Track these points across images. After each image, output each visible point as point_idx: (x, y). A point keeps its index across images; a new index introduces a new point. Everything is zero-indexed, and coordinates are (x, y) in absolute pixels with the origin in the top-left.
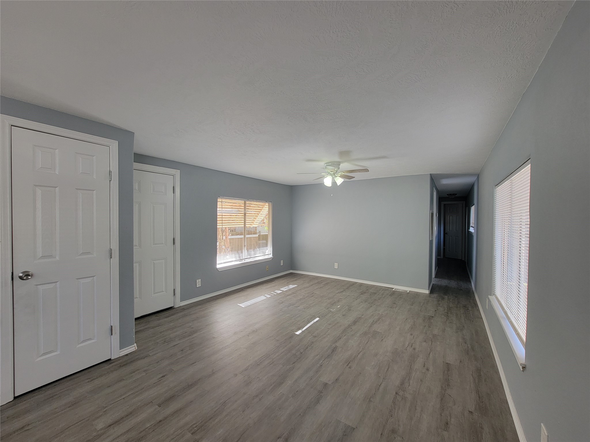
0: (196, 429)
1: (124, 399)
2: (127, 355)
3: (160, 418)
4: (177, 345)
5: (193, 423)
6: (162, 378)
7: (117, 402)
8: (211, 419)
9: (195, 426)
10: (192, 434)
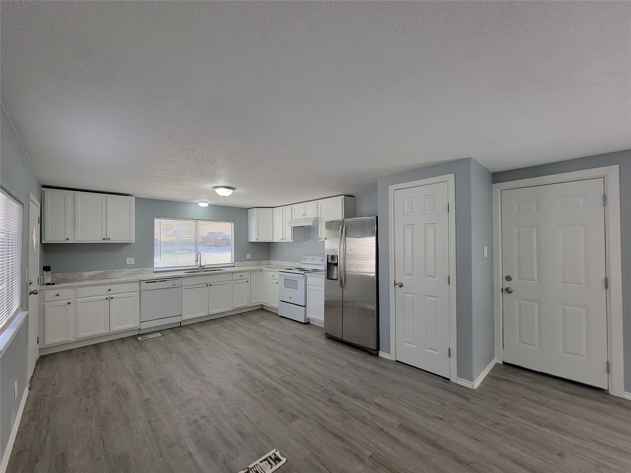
0: (376, 458)
1: (404, 402)
2: (462, 386)
3: (386, 429)
4: (508, 417)
5: (382, 455)
6: (437, 419)
7: (399, 400)
8: (389, 470)
9: (379, 457)
10: (370, 456)
